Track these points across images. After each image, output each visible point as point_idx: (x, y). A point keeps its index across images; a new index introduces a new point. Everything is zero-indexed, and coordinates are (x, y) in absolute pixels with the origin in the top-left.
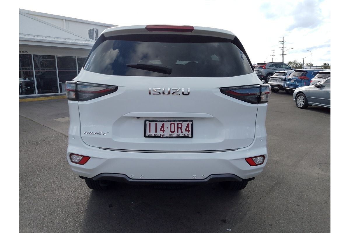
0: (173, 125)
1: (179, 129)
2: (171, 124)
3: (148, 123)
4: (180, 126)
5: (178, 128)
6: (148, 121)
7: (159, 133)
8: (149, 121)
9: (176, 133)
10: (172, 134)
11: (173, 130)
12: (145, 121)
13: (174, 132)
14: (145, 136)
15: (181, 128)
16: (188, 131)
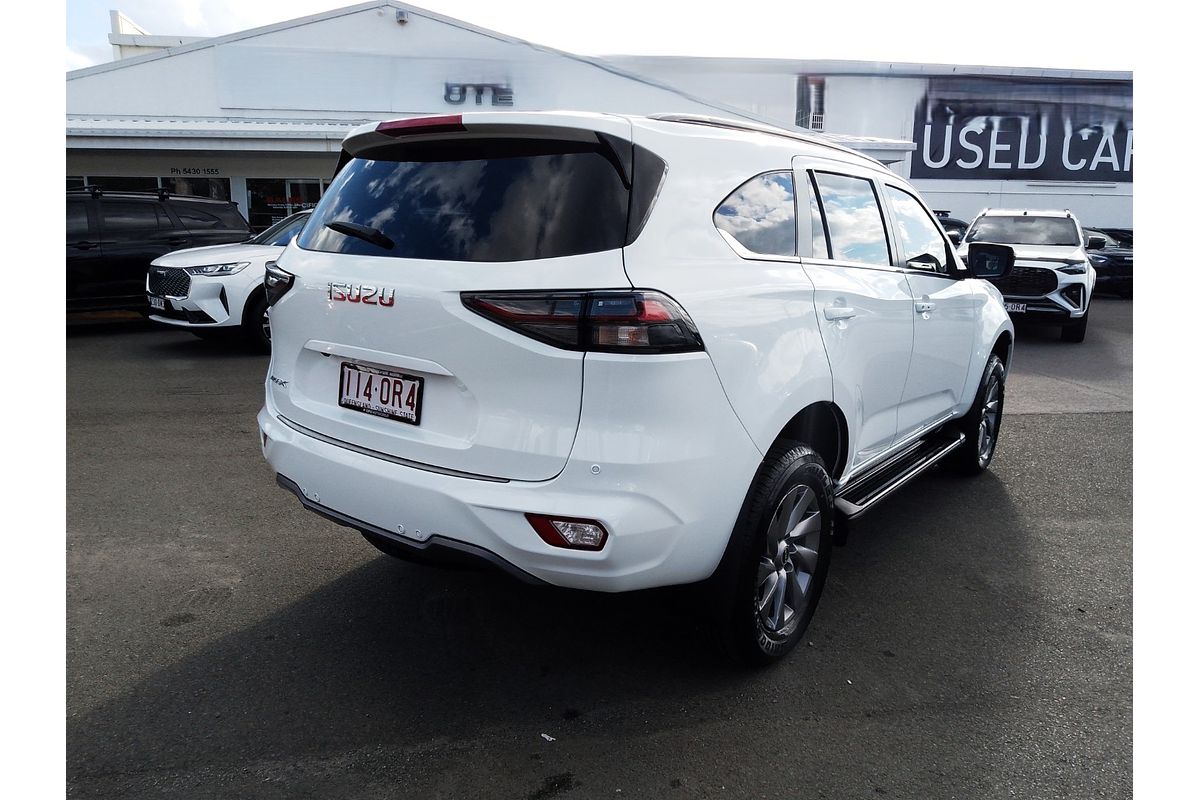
0: (386, 384)
1: (397, 397)
2: (384, 380)
3: (346, 369)
4: (398, 386)
5: (395, 393)
6: (347, 365)
7: (362, 400)
8: (349, 367)
9: (388, 407)
10: (383, 406)
11: (385, 399)
12: (343, 365)
13: (385, 403)
14: (340, 404)
15: (399, 394)
16: (412, 405)
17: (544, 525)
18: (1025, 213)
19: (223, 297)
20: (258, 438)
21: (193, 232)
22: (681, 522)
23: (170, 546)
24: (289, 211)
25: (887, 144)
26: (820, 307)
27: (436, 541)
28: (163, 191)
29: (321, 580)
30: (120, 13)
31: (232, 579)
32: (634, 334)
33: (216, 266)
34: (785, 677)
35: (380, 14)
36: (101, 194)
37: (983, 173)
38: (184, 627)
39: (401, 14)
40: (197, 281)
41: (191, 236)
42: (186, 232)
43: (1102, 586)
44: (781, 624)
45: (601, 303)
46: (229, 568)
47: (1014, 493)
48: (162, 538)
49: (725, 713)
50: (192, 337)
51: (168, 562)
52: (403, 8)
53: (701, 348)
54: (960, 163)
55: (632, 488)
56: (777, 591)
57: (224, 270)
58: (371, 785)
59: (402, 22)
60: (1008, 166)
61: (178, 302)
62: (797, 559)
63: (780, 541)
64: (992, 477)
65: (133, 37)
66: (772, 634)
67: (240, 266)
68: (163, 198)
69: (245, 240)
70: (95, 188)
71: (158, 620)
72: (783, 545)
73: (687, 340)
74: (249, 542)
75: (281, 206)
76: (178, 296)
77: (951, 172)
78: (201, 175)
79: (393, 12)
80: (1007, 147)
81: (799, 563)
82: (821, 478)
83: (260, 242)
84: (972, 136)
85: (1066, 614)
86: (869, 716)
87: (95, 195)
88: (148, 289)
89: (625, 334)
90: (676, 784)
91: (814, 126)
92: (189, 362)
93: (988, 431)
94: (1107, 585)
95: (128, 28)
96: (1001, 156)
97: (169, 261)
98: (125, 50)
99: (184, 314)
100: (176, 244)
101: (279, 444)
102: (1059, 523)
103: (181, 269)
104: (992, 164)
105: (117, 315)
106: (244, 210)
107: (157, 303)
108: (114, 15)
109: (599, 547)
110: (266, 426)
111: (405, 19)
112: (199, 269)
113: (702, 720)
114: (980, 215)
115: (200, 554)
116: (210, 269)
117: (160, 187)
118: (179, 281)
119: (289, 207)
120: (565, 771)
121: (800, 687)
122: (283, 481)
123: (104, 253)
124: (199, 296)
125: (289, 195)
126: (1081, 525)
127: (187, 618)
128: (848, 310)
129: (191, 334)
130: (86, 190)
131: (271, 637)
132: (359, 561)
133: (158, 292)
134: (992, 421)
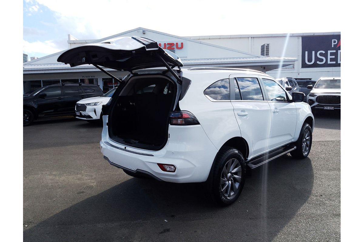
17: (161, 166)
18: (334, 79)
19: (95, 111)
20: (100, 148)
21: (88, 94)
22: (195, 166)
23: (79, 176)
24: (114, 87)
25: (288, 59)
26: (236, 112)
27: (138, 170)
28: (80, 83)
29: (115, 184)
30: (71, 35)
31: (93, 184)
32: (182, 121)
33: (93, 103)
34: (231, 209)
35: (138, 32)
36: (64, 85)
37: (326, 65)
38: (82, 194)
39: (144, 31)
40: (88, 107)
41: (87, 95)
42: (86, 94)
43: (331, 189)
44: (229, 196)
45: (173, 114)
46: (93, 181)
47: (313, 164)
48: (77, 174)
49: (212, 217)
50: (87, 122)
51: (79, 179)
52: (144, 30)
53: (198, 123)
54: (318, 62)
55: (183, 157)
56: (228, 186)
57: (95, 104)
58: (122, 229)
59: (144, 33)
60: (334, 62)
61: (83, 113)
62: (234, 178)
63: (228, 173)
64: (309, 159)
65: (73, 41)
66: (226, 197)
67: (100, 103)
68: (80, 85)
69: (101, 96)
70: (63, 83)
71: (76, 193)
72: (229, 174)
73: (195, 122)
74: (98, 175)
75: (111, 85)
76: (83, 111)
77: (315, 65)
78: (90, 78)
79: (141, 31)
80: (334, 57)
81: (235, 180)
82: (240, 157)
83: (105, 96)
84: (321, 54)
85: (316, 196)
86: (250, 219)
87: (63, 85)
88: (76, 110)
89: (179, 121)
90: (195, 232)
91: (266, 55)
92: (86, 129)
93: (307, 145)
94: (332, 189)
95: (72, 39)
96: (332, 60)
97: (81, 102)
98: (72, 45)
99: (85, 116)
100: (83, 97)
101: (104, 149)
102: (324, 172)
103: (84, 104)
104: (329, 62)
105: (68, 117)
106: (101, 87)
107: (78, 114)
108: (69, 35)
109: (174, 172)
110: (102, 145)
111: (145, 33)
112: (89, 104)
113: (206, 218)
114: (319, 80)
115: (86, 178)
116: (92, 104)
117: (79, 82)
118: (84, 107)
119: (114, 85)
120: (169, 228)
121: (234, 212)
122: (105, 158)
123: (65, 100)
124: (89, 111)
125: (113, 82)
126: (331, 173)
127: (83, 192)
128: (246, 113)
129: (86, 122)
130: (61, 84)
131: (102, 197)
132: (125, 180)
133: (78, 110)
134: (308, 142)
